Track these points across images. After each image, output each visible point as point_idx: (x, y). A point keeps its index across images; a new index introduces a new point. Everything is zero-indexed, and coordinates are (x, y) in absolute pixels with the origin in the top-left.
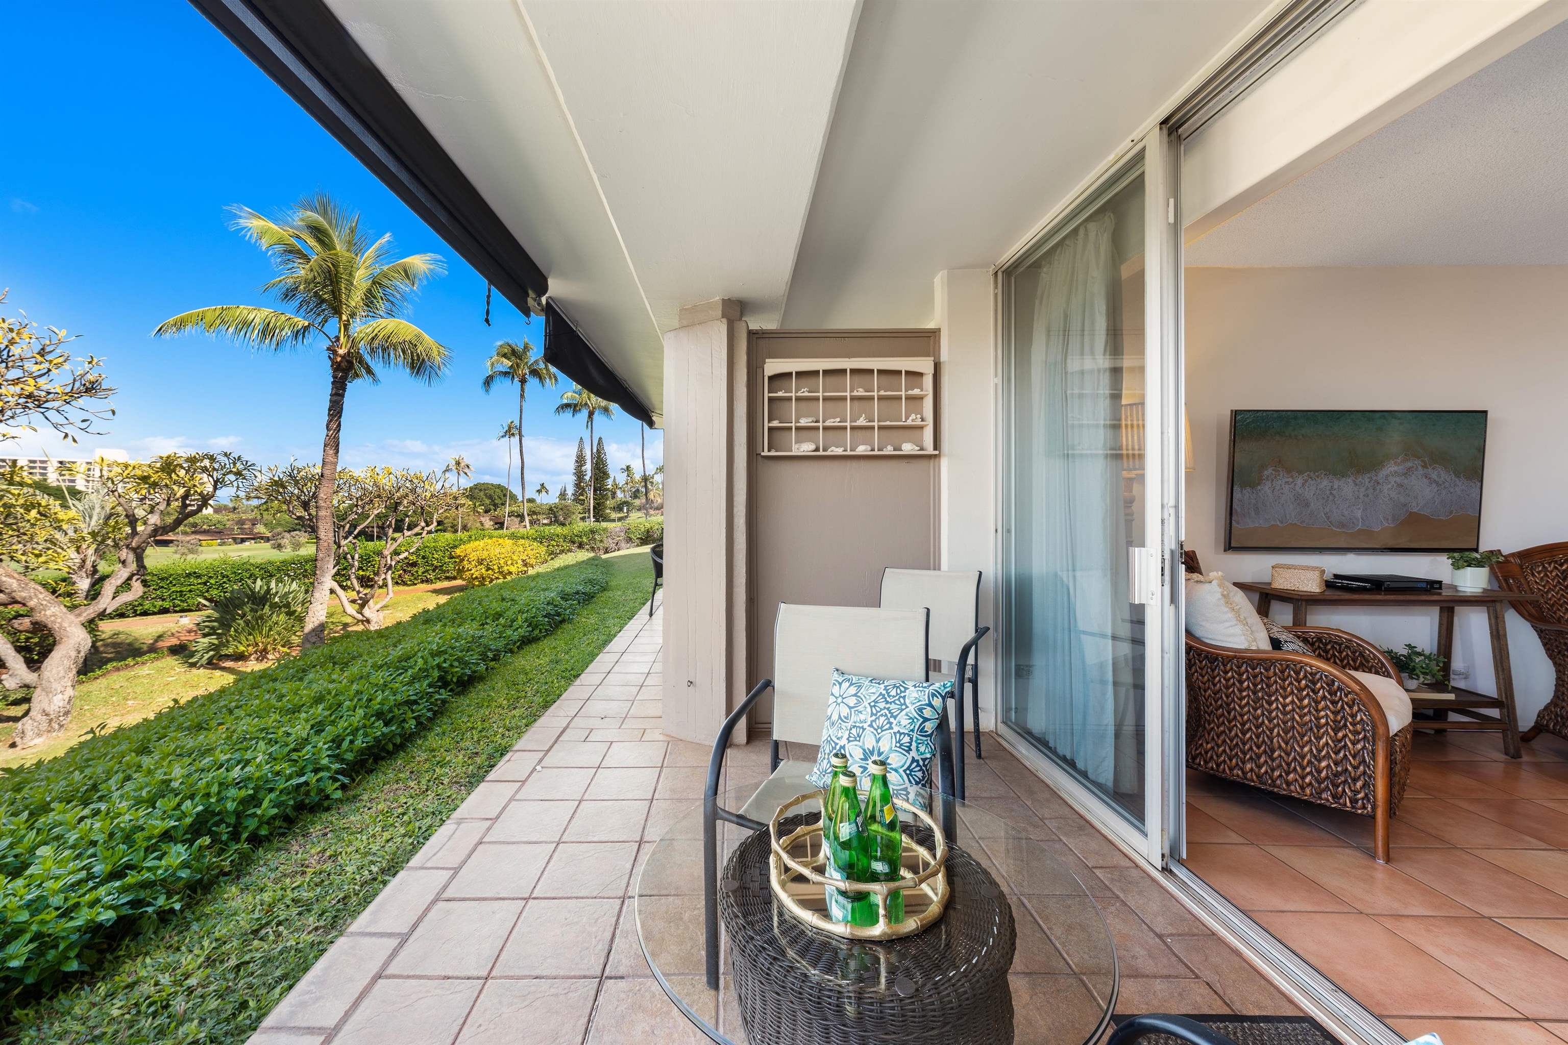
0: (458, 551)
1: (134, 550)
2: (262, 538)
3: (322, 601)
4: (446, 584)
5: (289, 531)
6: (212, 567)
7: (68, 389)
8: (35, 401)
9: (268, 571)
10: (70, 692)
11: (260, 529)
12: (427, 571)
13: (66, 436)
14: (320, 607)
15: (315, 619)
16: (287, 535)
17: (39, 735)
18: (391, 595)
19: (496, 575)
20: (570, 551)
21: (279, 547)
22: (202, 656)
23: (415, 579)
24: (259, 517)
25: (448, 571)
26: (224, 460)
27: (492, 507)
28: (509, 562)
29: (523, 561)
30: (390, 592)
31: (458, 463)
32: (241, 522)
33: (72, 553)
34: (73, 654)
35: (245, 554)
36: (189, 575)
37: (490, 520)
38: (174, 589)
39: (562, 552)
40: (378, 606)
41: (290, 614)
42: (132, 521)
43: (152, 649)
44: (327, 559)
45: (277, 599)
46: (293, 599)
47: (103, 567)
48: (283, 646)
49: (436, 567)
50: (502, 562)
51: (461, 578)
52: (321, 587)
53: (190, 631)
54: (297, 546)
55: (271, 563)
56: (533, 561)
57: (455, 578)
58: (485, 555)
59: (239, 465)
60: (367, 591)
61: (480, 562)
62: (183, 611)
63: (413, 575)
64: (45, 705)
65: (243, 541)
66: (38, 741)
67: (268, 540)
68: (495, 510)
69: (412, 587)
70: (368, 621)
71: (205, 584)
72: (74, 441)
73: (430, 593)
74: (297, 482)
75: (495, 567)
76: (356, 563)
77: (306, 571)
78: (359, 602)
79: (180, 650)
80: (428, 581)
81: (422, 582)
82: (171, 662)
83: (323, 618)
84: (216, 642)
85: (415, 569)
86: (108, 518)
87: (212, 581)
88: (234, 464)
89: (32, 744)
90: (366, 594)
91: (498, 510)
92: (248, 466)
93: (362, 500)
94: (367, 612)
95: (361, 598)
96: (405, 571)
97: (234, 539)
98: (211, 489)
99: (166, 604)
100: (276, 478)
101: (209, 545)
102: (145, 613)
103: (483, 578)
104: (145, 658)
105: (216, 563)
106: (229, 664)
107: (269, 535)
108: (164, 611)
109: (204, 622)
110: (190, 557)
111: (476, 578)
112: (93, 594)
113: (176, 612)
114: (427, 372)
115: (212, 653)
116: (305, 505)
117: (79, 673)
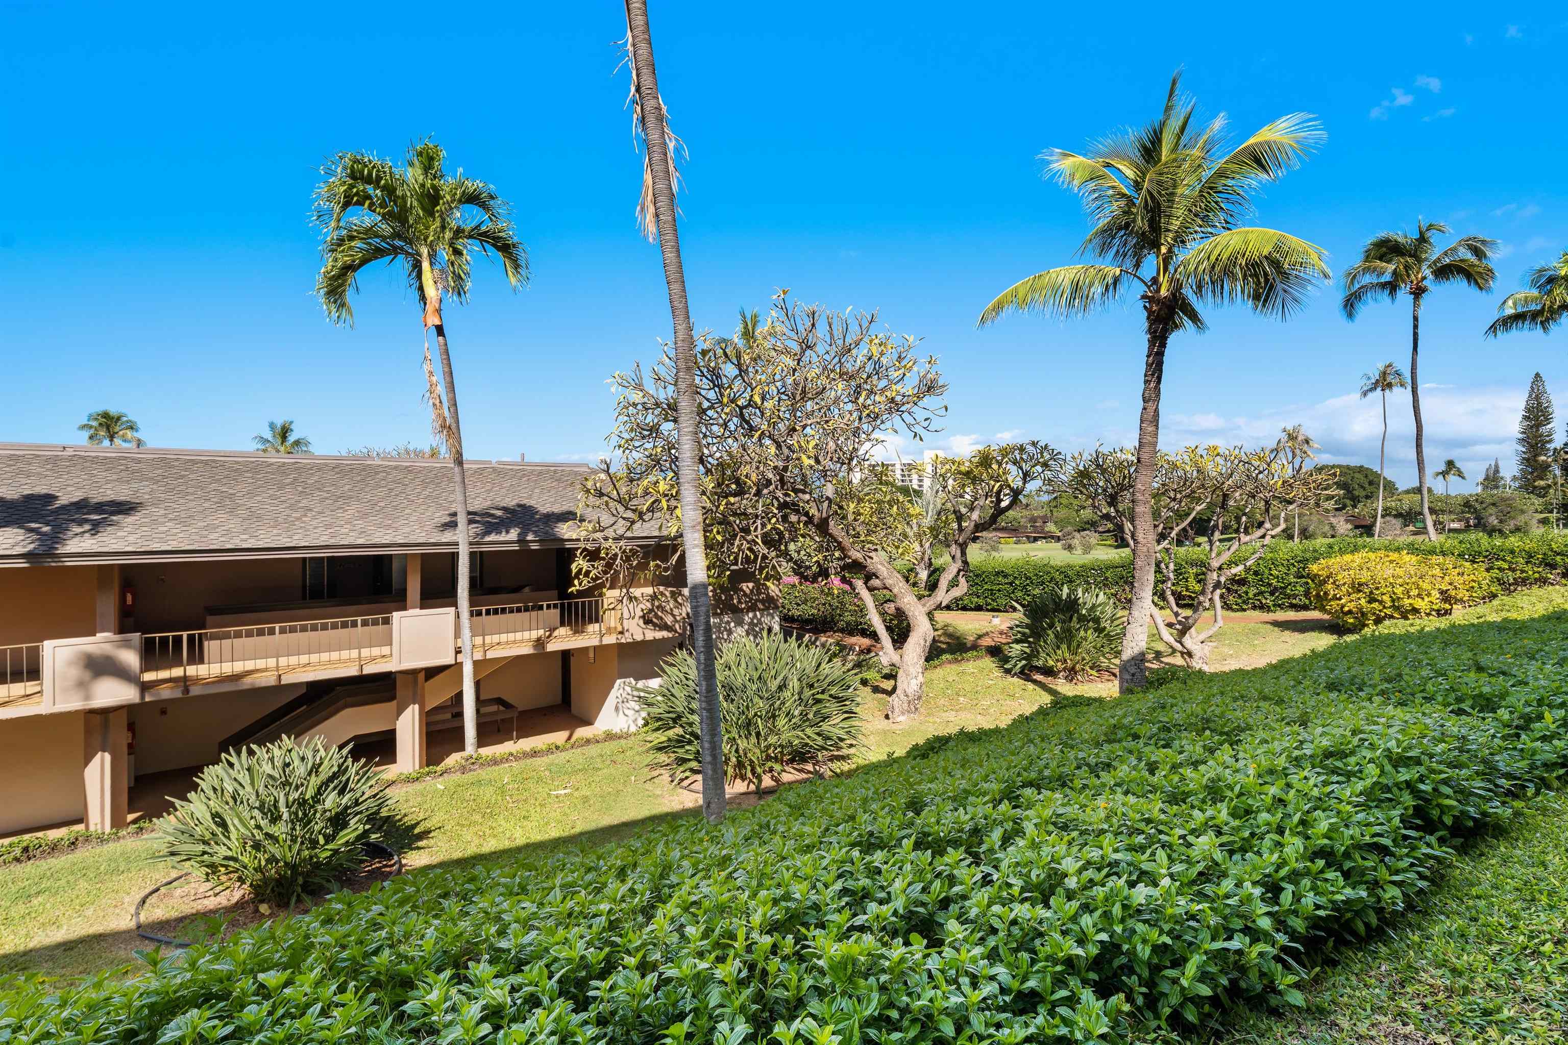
0: (1314, 568)
1: (961, 545)
2: (1053, 537)
3: (1141, 622)
4: (1291, 615)
5: (1079, 531)
6: (1016, 567)
7: (916, 391)
8: (894, 406)
9: (1069, 576)
10: (921, 679)
11: (1051, 527)
12: (1261, 593)
13: (915, 436)
14: (1140, 629)
15: (1134, 644)
16: (1077, 534)
17: (903, 714)
18: (1220, 622)
19: (1388, 612)
20: (1543, 581)
21: (1069, 548)
22: (1015, 665)
23: (1244, 602)
24: (1049, 514)
25: (1295, 596)
26: (1030, 449)
27: (1348, 502)
28: (1414, 592)
29: (1442, 592)
30: (1219, 618)
31: (1292, 437)
32: (1033, 520)
33: (916, 546)
34: (922, 642)
35: (1040, 554)
36: (998, 574)
37: (1347, 521)
38: (986, 587)
39: (1524, 582)
40: (1202, 637)
41: (1099, 630)
42: (960, 518)
43: (975, 647)
44: (1147, 568)
45: (1084, 612)
46: (1102, 613)
47: (937, 562)
48: (1091, 668)
49: (1276, 589)
50: (1399, 591)
51: (1322, 609)
52: (1141, 604)
53: (1001, 633)
54: (1087, 549)
55: (1070, 566)
56: (1463, 594)
57: (1305, 608)
58: (1365, 576)
59: (1047, 456)
60: (1188, 612)
61: (1357, 587)
62: (993, 610)
63: (1240, 596)
64: (905, 686)
65: (1036, 539)
66: (901, 718)
67: (1058, 539)
68: (1354, 506)
69: (1239, 614)
70: (1190, 654)
71: (1011, 584)
72: (921, 439)
73: (1269, 626)
74: (1104, 471)
75: (1386, 598)
76: (1172, 576)
77: (1106, 579)
78: (1178, 627)
79: (995, 652)
80: (1262, 607)
81: (1254, 608)
82: (988, 663)
83: (1143, 645)
84: (1028, 650)
85: (1244, 589)
86: (939, 514)
87: (1017, 582)
88: (1042, 453)
89: (898, 720)
90: (1186, 618)
91: (1360, 506)
92: (1055, 456)
93: (1180, 492)
94: (1187, 640)
95: (1180, 623)
96: (1228, 590)
97: (1028, 537)
98: (1020, 484)
99: (981, 602)
100: (1081, 468)
101: (1007, 543)
102: (964, 608)
103: (1363, 614)
104: (969, 654)
105: (1020, 563)
106: (1039, 677)
107: (1060, 534)
108: (979, 608)
109: (1017, 626)
110: (994, 554)
111: (1350, 612)
112: (932, 586)
113: (988, 610)
114: (1279, 301)
115: (1024, 662)
116: (1113, 500)
117: (927, 660)
